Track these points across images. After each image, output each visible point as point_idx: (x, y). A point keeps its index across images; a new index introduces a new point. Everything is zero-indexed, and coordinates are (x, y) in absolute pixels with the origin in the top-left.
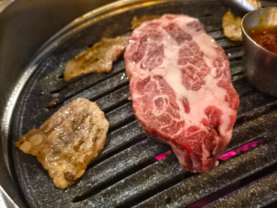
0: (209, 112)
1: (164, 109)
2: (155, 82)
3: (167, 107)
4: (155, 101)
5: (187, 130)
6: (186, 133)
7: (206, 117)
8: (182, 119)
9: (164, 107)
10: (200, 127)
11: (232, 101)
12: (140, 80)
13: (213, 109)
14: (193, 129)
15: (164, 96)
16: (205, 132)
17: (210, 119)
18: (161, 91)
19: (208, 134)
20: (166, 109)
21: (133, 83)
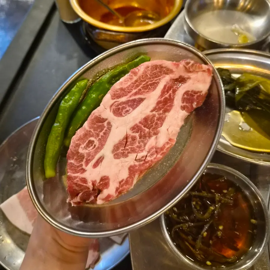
0: (104, 180)
1: (87, 151)
2: (105, 127)
3: (90, 151)
4: (90, 140)
5: (80, 178)
6: (78, 179)
7: (98, 181)
8: (86, 168)
9: (88, 150)
10: (88, 183)
11: (122, 186)
12: (100, 115)
13: (108, 180)
14: (84, 180)
15: (96, 143)
16: (89, 188)
17: (98, 184)
18: (100, 137)
19: (90, 191)
20: (88, 152)
21: (94, 114)
